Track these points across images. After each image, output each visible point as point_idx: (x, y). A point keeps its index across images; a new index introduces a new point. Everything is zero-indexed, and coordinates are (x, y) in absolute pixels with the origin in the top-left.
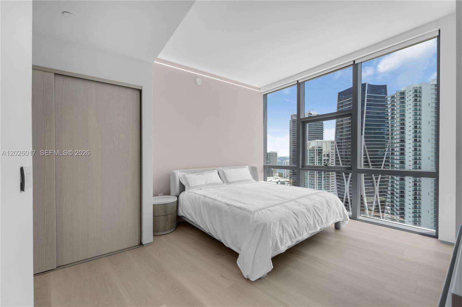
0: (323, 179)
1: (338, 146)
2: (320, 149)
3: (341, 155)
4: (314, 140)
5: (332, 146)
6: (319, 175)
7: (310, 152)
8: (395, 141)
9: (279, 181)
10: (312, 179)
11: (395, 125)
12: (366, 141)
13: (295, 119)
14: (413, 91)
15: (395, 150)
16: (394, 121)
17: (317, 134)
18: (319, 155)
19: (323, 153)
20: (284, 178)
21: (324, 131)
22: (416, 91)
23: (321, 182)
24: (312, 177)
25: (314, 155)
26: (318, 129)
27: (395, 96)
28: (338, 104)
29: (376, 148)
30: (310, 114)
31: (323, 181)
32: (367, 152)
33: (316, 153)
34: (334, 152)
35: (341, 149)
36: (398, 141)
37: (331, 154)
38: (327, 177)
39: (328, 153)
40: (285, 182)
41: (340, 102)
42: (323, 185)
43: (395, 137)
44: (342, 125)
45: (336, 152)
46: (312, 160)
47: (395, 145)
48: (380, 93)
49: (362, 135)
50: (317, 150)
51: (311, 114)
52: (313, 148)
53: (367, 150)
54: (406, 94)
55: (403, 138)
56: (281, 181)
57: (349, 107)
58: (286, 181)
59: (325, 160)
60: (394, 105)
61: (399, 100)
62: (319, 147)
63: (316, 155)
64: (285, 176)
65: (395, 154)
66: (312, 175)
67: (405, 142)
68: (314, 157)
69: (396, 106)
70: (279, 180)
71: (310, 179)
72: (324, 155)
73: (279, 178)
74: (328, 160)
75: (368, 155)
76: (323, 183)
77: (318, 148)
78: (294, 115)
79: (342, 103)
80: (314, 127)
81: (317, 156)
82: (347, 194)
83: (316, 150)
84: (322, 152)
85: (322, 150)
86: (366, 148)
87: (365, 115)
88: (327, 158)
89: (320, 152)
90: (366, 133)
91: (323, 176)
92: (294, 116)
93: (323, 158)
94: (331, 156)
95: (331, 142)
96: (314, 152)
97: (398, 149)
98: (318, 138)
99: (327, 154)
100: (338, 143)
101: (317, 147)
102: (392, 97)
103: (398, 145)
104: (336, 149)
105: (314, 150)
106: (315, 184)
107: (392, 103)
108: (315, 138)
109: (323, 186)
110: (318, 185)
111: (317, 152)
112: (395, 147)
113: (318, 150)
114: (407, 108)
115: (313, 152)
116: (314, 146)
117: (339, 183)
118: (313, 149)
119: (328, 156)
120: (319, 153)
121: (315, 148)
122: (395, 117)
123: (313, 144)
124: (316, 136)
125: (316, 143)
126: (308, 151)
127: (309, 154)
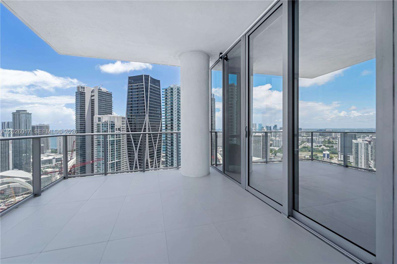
0: (115, 150)
1: (129, 121)
2: (112, 123)
3: (131, 129)
4: (107, 115)
5: (122, 121)
6: (112, 147)
7: (103, 126)
8: (168, 120)
11: (168, 109)
12: (149, 119)
13: (82, 91)
14: (177, 89)
15: (168, 125)
16: (167, 106)
17: (107, 109)
18: (111, 129)
19: (116, 127)
22: (178, 89)
23: (114, 153)
25: (107, 129)
26: (108, 105)
27: (168, 90)
28: (129, 86)
29: (155, 124)
30: (100, 89)
31: (115, 152)
32: (150, 127)
34: (126, 126)
35: (131, 124)
36: (170, 119)
37: (122, 128)
39: (119, 127)
41: (130, 85)
42: (115, 155)
43: (168, 117)
44: (132, 104)
45: (127, 126)
47: (168, 123)
48: (156, 85)
49: (147, 114)
50: (110, 124)
51: (101, 90)
52: (105, 122)
53: (150, 125)
54: (173, 89)
55: (172, 118)
56: (56, 157)
57: (137, 90)
60: (167, 95)
61: (170, 93)
62: (112, 122)
65: (168, 128)
67: (173, 121)
68: (107, 131)
69: (168, 96)
70: (54, 157)
73: (53, 154)
75: (150, 129)
76: (115, 154)
77: (111, 122)
78: (81, 87)
79: (131, 86)
80: (104, 103)
81: (110, 130)
82: (136, 160)
83: (109, 124)
85: (114, 124)
86: (149, 124)
87: (149, 99)
88: (119, 131)
89: (113, 126)
90: (149, 113)
91: (115, 148)
93: (116, 132)
94: (121, 130)
95: (122, 118)
96: (107, 126)
97: (170, 125)
98: (108, 113)
100: (128, 119)
102: (166, 90)
103: (170, 122)
104: (127, 124)
105: (107, 124)
106: (109, 155)
107: (166, 94)
108: (105, 113)
109: (115, 157)
110: (112, 156)
111: (110, 127)
112: (168, 124)
113: (111, 124)
114: (174, 99)
116: (107, 121)
117: (130, 153)
118: (106, 123)
119: (119, 129)
120: (112, 127)
121: (109, 122)
122: (168, 104)
123: (105, 118)
124: (106, 111)
125: (109, 117)
126: (101, 125)
127: (101, 128)
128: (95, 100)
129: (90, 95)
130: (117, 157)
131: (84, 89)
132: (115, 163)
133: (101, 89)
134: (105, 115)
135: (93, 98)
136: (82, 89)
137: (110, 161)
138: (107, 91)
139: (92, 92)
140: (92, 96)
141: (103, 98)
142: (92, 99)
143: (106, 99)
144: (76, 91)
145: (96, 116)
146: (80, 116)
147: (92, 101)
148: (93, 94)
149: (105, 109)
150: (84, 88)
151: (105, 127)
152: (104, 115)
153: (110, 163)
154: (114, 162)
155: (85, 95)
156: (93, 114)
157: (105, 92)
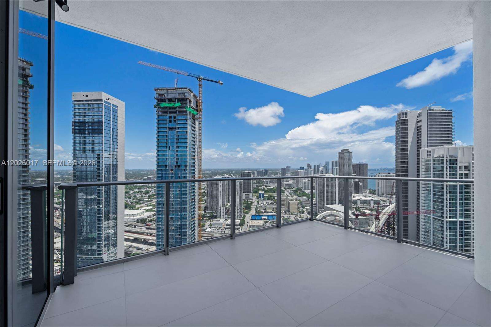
0: (458, 201)
2: (452, 158)
4: (440, 146)
6: (451, 196)
7: (435, 163)
9: (372, 200)
10: (438, 202)
13: (404, 118)
17: (443, 137)
18: (450, 167)
19: (459, 165)
20: (378, 195)
21: (453, 134)
23: (456, 207)
24: (439, 198)
25: (443, 167)
26: (444, 131)
30: (430, 110)
31: (458, 205)
33: (446, 165)
38: (465, 199)
39: (467, 165)
40: (380, 201)
46: (439, 174)
50: (448, 160)
51: (433, 110)
52: (439, 157)
56: (374, 199)
58: (382, 200)
59: (461, 174)
62: (452, 156)
63: (446, 167)
64: (380, 193)
66: (438, 195)
68: (443, 170)
70: (372, 198)
71: (434, 201)
72: (460, 167)
73: (371, 195)
74: (466, 174)
76: (458, 209)
77: (450, 157)
78: (403, 113)
80: (437, 128)
81: (448, 169)
83: (446, 159)
84: (456, 163)
85: (456, 160)
88: (467, 172)
89: (453, 163)
91: (458, 198)
92: (403, 115)
93: (459, 172)
94: (472, 169)
96: (443, 163)
98: (445, 143)
99: (465, 166)
101: (448, 156)
105: (443, 160)
106: (445, 208)
108: (439, 143)
109: (458, 213)
110: (451, 211)
111: (448, 163)
113: (450, 160)
115: (441, 162)
116: (443, 155)
118: (441, 158)
119: (467, 168)
120: (451, 164)
121: (445, 157)
123: (440, 151)
124: (440, 140)
125: (446, 150)
126: (432, 162)
127: (432, 166)
128: (422, 127)
129: (415, 121)
130: (460, 214)
131: (407, 115)
132: (458, 223)
133: (432, 108)
134: (439, 147)
135: (419, 124)
136: (404, 116)
137: (446, 217)
138: (442, 110)
139: (417, 116)
140: (418, 122)
141: (436, 122)
142: (418, 126)
143: (440, 122)
144: (397, 120)
145: (424, 149)
146: (401, 151)
147: (418, 130)
148: (419, 119)
149: (439, 137)
150: (407, 113)
151: (439, 164)
152: (436, 147)
153: (447, 220)
154: (456, 222)
155: (407, 122)
156: (419, 147)
157: (440, 111)
